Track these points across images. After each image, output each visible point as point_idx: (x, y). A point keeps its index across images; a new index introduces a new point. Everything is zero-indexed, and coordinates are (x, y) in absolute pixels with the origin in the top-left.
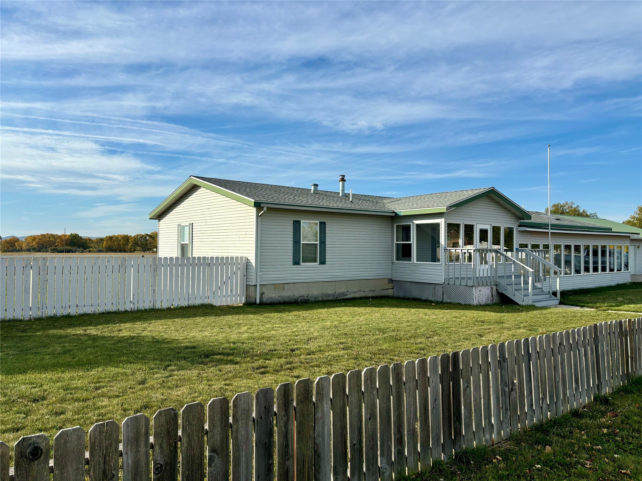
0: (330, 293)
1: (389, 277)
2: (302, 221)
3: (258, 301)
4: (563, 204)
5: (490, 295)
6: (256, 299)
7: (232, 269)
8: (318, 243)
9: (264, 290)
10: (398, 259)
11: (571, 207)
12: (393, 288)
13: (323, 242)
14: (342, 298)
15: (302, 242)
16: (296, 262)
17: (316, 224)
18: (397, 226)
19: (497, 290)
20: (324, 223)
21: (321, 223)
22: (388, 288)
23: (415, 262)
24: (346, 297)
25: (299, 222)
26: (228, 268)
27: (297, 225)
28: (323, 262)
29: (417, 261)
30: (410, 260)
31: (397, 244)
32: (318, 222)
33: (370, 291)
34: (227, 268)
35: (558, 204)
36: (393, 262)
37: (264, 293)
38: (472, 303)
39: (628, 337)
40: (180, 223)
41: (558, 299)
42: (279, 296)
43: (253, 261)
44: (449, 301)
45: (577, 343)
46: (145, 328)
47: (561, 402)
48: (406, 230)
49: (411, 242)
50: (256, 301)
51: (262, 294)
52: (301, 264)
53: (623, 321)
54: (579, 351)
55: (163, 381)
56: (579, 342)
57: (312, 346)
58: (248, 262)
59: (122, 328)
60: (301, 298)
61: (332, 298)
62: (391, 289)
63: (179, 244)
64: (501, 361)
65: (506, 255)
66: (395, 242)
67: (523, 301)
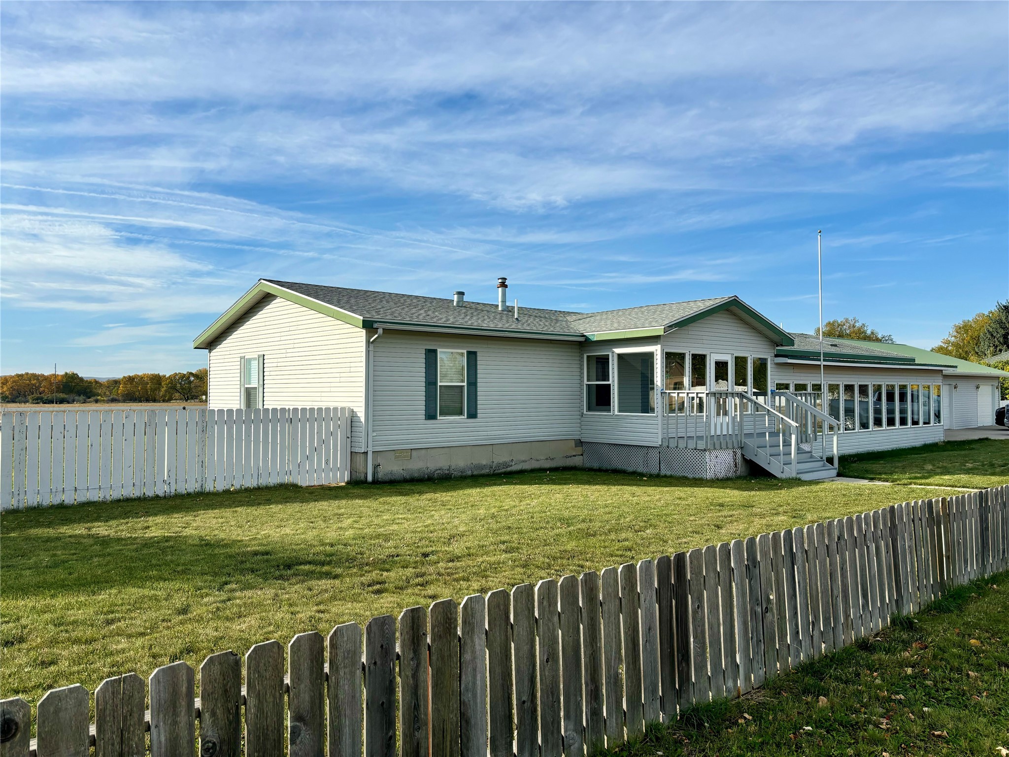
0: (484, 463)
1: (577, 437)
2: (439, 350)
3: (370, 478)
4: (841, 322)
5: (732, 464)
6: (367, 474)
7: (328, 426)
8: (465, 384)
9: (379, 461)
10: (589, 409)
11: (854, 327)
12: (582, 455)
13: (473, 384)
14: (503, 470)
15: (439, 384)
16: (431, 416)
17: (462, 354)
18: (588, 357)
19: (743, 455)
20: (475, 353)
21: (469, 353)
22: (574, 454)
23: (616, 413)
24: (509, 469)
25: (435, 351)
26: (322, 426)
27: (431, 356)
28: (473, 415)
29: (620, 411)
30: (610, 411)
31: (588, 386)
32: (465, 352)
33: (547, 459)
34: (320, 427)
35: (834, 322)
36: (582, 413)
37: (379, 465)
38: (705, 476)
39: (942, 526)
40: (243, 355)
41: (836, 469)
42: (403, 470)
43: (361, 415)
44: (669, 473)
45: (865, 535)
46: (187, 523)
47: (841, 627)
48: (603, 362)
49: (610, 382)
50: (366, 479)
51: (376, 467)
52: (438, 418)
53: (933, 500)
54: (868, 547)
55: (218, 609)
56: (867, 534)
57: (457, 548)
58: (353, 417)
59: (150, 524)
60: (439, 471)
61: (488, 471)
62: (579, 455)
63: (243, 389)
64: (751, 567)
65: (756, 400)
66: (586, 382)
67: (782, 472)
